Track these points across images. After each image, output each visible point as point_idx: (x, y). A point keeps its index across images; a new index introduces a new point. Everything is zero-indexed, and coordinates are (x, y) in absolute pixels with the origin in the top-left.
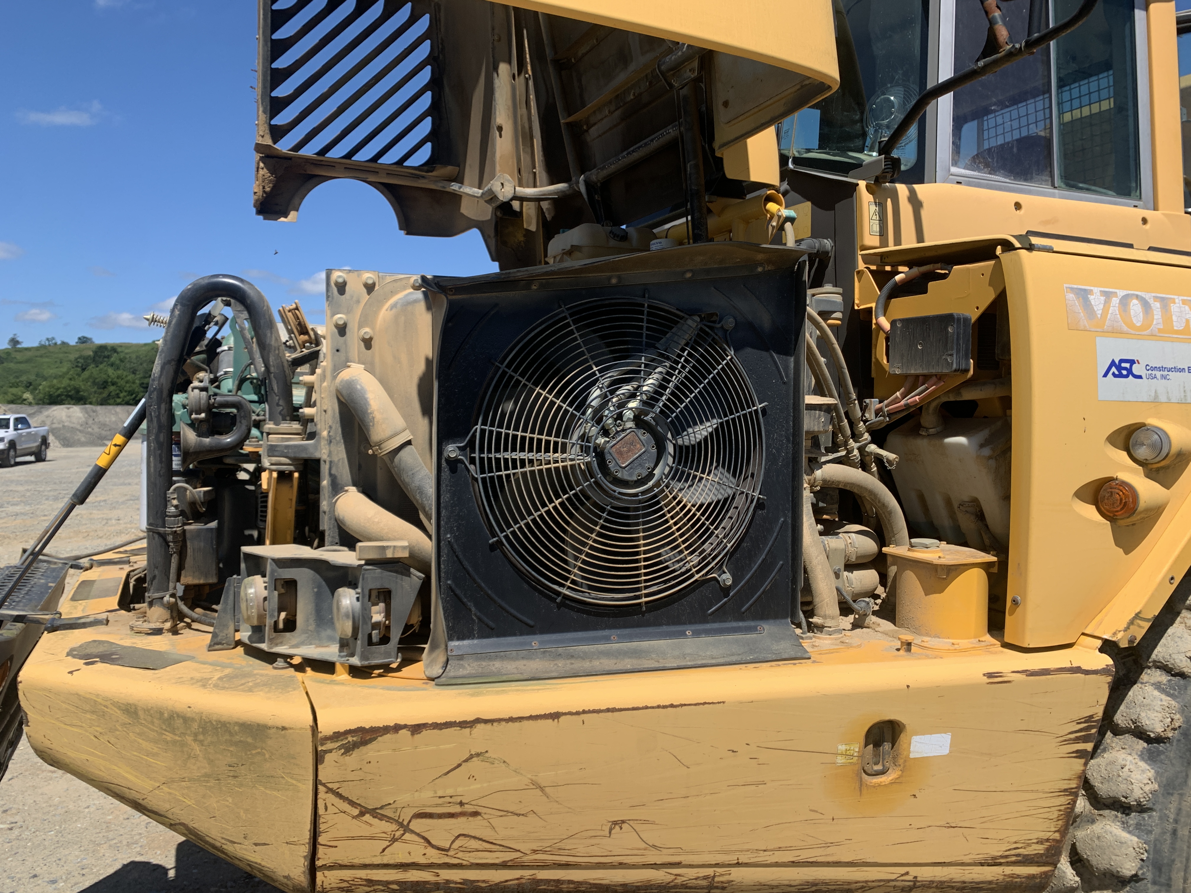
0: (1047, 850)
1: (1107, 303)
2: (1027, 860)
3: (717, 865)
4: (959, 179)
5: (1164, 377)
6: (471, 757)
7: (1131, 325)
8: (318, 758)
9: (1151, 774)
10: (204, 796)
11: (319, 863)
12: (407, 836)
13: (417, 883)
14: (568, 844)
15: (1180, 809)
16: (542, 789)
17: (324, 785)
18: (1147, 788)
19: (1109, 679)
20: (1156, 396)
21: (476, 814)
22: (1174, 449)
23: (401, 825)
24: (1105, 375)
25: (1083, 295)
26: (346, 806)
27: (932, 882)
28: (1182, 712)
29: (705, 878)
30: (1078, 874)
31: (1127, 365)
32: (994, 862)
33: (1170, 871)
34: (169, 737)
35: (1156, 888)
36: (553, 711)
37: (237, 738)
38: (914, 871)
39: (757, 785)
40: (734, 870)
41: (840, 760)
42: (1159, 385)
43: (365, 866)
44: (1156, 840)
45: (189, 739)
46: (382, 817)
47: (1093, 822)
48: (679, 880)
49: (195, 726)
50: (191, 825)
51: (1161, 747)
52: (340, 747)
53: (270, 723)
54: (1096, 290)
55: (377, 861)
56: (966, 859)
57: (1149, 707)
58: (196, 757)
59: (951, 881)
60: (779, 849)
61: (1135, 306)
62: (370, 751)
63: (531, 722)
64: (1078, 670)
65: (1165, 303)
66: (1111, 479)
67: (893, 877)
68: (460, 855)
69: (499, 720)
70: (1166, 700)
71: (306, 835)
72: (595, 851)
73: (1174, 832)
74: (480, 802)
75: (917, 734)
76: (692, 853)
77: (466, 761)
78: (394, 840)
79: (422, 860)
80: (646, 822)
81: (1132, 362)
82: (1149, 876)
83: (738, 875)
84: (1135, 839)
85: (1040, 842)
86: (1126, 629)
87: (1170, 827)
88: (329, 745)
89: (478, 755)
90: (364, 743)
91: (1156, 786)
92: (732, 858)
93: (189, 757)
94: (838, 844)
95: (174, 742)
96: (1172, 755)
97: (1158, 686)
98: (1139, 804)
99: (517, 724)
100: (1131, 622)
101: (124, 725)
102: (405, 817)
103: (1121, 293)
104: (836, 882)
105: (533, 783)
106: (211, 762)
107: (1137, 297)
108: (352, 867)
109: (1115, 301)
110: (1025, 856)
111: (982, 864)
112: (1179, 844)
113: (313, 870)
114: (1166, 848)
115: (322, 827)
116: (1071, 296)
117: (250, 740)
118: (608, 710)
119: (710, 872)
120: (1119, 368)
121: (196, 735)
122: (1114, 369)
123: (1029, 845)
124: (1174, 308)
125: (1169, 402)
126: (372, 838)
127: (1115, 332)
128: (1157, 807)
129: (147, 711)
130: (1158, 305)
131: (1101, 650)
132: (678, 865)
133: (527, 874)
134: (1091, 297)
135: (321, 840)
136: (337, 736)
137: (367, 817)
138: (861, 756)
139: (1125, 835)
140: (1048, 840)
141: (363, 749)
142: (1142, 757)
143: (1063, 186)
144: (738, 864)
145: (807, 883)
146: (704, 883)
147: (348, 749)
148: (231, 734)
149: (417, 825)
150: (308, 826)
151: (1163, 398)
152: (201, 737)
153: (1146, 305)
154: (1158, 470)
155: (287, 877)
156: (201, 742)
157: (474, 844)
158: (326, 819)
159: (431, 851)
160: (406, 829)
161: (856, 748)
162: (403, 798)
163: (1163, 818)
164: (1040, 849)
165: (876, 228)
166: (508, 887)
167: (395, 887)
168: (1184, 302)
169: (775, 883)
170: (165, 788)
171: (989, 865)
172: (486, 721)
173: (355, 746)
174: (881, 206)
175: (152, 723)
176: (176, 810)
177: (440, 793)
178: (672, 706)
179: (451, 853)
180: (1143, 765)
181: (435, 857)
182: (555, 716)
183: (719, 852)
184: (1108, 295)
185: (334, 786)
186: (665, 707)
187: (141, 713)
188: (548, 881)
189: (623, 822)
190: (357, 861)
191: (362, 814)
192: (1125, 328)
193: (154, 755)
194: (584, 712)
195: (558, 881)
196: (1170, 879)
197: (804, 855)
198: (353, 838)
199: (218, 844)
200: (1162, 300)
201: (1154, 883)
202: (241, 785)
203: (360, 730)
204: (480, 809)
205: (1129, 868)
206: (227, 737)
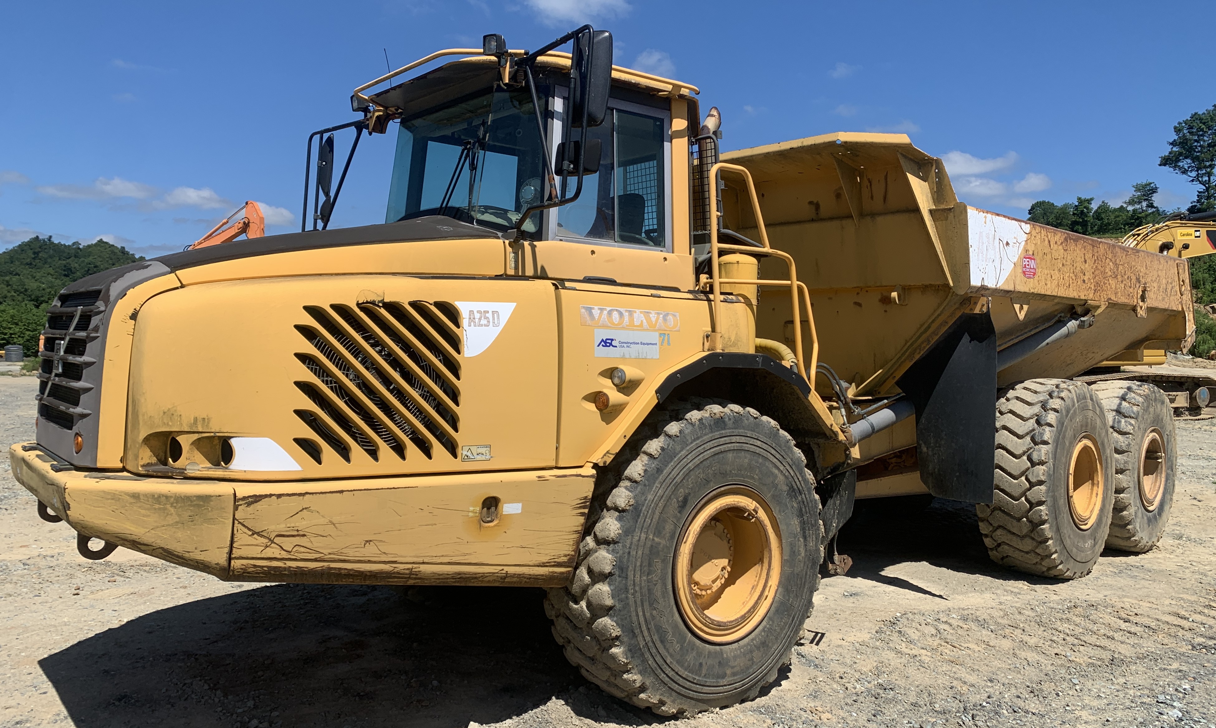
0: (569, 560)
1: (601, 313)
2: (559, 565)
3: (413, 563)
4: (561, 238)
5: (628, 347)
6: (303, 509)
7: (613, 324)
8: (236, 508)
9: (619, 525)
10: (174, 532)
11: (233, 556)
12: (273, 545)
13: (276, 567)
14: (344, 551)
15: (632, 543)
16: (334, 524)
17: (237, 520)
18: (616, 532)
19: (594, 480)
20: (624, 355)
21: (304, 535)
22: (627, 378)
23: (270, 540)
24: (598, 346)
25: (589, 310)
26: (246, 530)
27: (515, 574)
28: (634, 498)
29: (408, 569)
30: (590, 578)
31: (610, 341)
32: (543, 565)
33: (627, 571)
34: (157, 506)
35: (620, 579)
36: (340, 490)
37: (195, 503)
38: (506, 569)
39: (432, 525)
40: (421, 566)
41: (471, 514)
42: (625, 350)
43: (253, 558)
44: (620, 556)
45: (168, 506)
46: (262, 536)
47: (596, 552)
48: (396, 570)
49: (172, 499)
50: (166, 547)
51: (624, 514)
52: (245, 504)
53: (212, 494)
54: (596, 307)
55: (259, 556)
56: (531, 563)
57: (620, 496)
58: (171, 514)
59: (523, 574)
60: (442, 556)
61: (615, 315)
62: (258, 506)
63: (330, 494)
64: (580, 475)
65: (631, 313)
66: (601, 392)
67: (496, 571)
68: (296, 554)
69: (316, 493)
70: (628, 493)
71: (228, 543)
72: (357, 554)
73: (629, 553)
74: (306, 530)
75: (506, 503)
76: (402, 556)
77: (301, 511)
78: (267, 547)
79: (279, 556)
80: (381, 541)
81: (612, 340)
82: (617, 573)
83: (423, 568)
84: (611, 556)
85: (565, 556)
86: (603, 457)
87: (627, 551)
88: (241, 502)
89: (306, 508)
90: (256, 502)
91: (621, 532)
92: (420, 560)
93: (168, 514)
94: (470, 554)
95: (160, 509)
96: (629, 517)
97: (626, 488)
98: (613, 540)
99: (324, 495)
100: (605, 455)
101: (131, 503)
102: (272, 536)
103: (609, 309)
104: (469, 573)
105: (330, 522)
106: (179, 515)
107: (617, 310)
108: (247, 558)
109: (605, 312)
110: (558, 562)
111: (538, 566)
112: (631, 558)
113: (230, 559)
114: (625, 560)
115: (235, 539)
116: (583, 310)
117: (201, 503)
118: (365, 490)
119: (410, 566)
120: (606, 342)
121: (172, 504)
122: (603, 343)
123: (560, 557)
124: (635, 315)
125: (630, 358)
126: (257, 545)
127: (604, 326)
128: (621, 541)
129: (146, 495)
130: (627, 314)
131: (593, 468)
132: (395, 562)
133: (326, 564)
134: (593, 311)
135: (234, 545)
136: (244, 498)
137: (255, 536)
138: (481, 513)
139: (607, 555)
140: (569, 555)
141: (255, 504)
142: (616, 519)
143: (620, 240)
144: (423, 563)
145: (456, 573)
146: (407, 572)
147: (249, 504)
148: (192, 502)
149: (277, 540)
150: (229, 539)
151: (627, 356)
152: (175, 505)
153: (621, 314)
154: (624, 388)
155: (217, 564)
156: (175, 507)
157: (303, 549)
158: (238, 536)
159: (283, 552)
160: (273, 542)
161: (478, 509)
162: (272, 527)
163: (624, 546)
164: (565, 559)
165: (513, 265)
166: (317, 571)
167: (266, 569)
168: (641, 312)
169: (441, 573)
170: (153, 532)
171: (541, 566)
172: (310, 493)
173: (252, 503)
174: (516, 253)
175: (148, 501)
176: (158, 541)
177: (288, 525)
178: (394, 488)
179: (292, 553)
180: (616, 522)
181: (284, 555)
182: (341, 492)
183: (414, 557)
184: (601, 310)
185: (241, 521)
186: (391, 489)
187: (141, 497)
188: (335, 569)
189: (371, 541)
190: (250, 556)
191: (253, 534)
192: (609, 325)
193: (148, 516)
194: (354, 490)
195: (340, 569)
196: (627, 575)
197: (454, 559)
198: (249, 545)
199: (180, 554)
200: (630, 311)
201: (619, 576)
202: (195, 525)
203: (255, 496)
204: (306, 533)
205: (608, 569)
206: (189, 503)
